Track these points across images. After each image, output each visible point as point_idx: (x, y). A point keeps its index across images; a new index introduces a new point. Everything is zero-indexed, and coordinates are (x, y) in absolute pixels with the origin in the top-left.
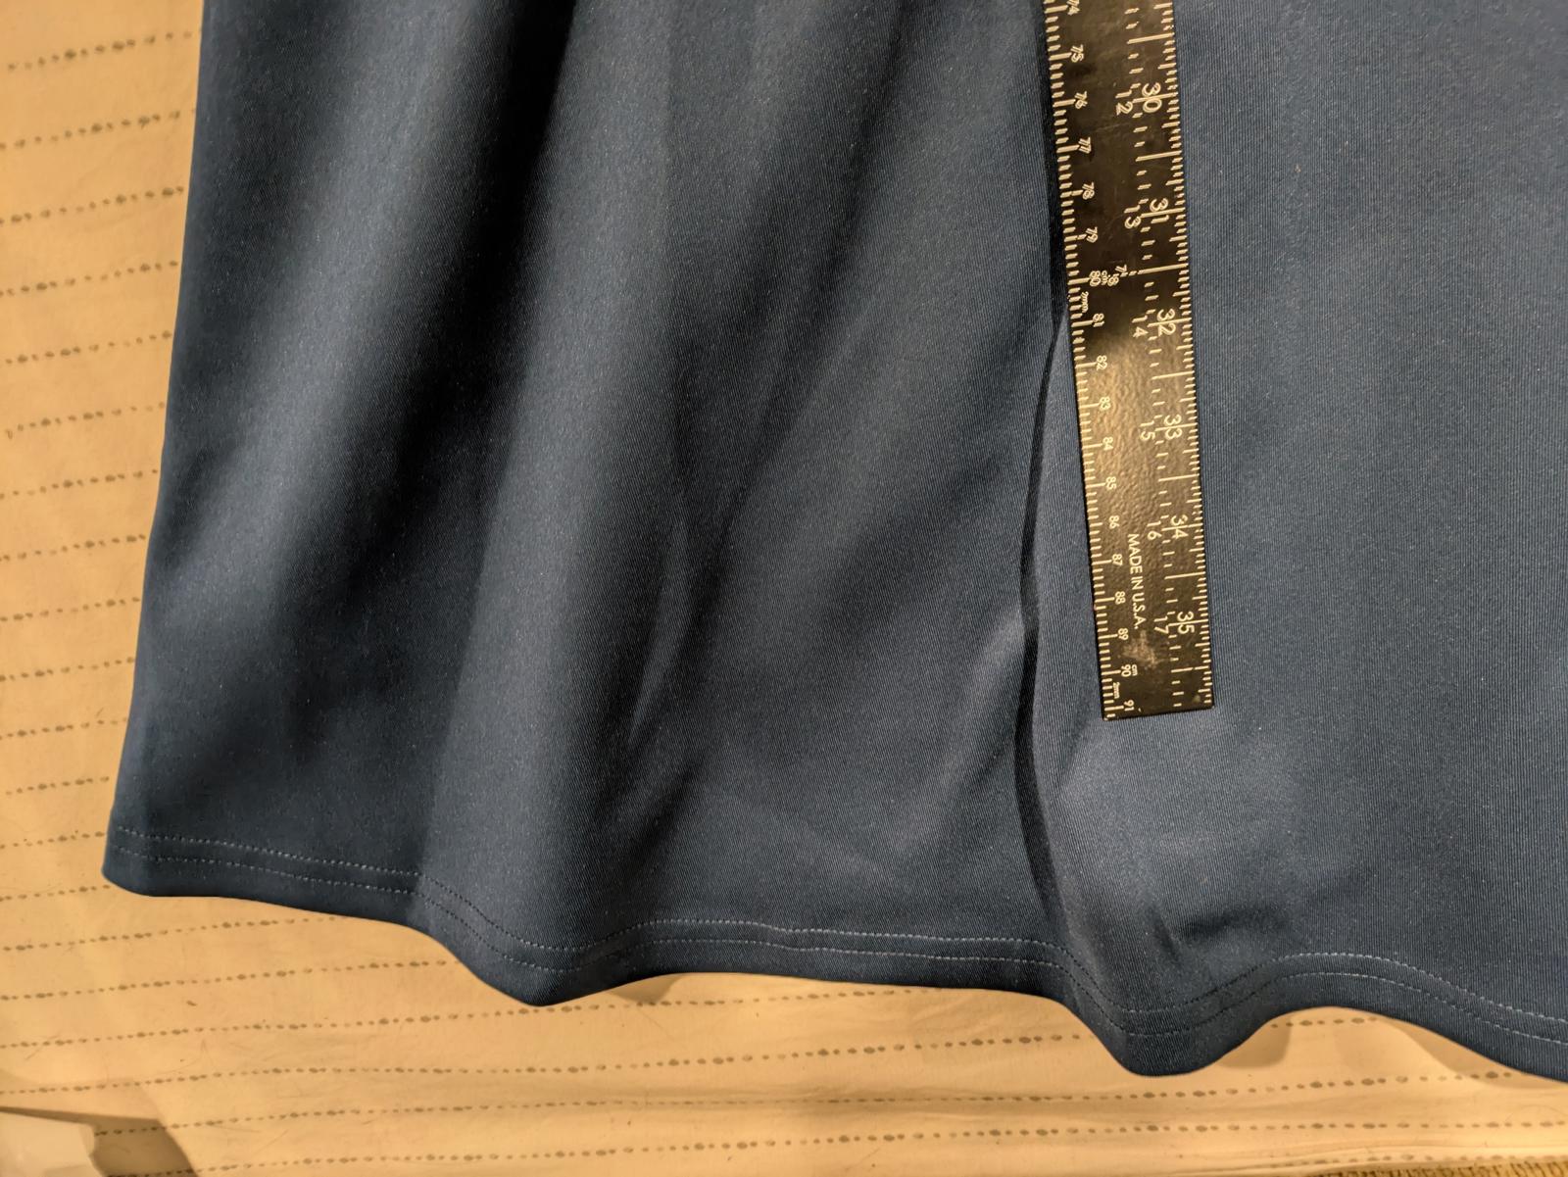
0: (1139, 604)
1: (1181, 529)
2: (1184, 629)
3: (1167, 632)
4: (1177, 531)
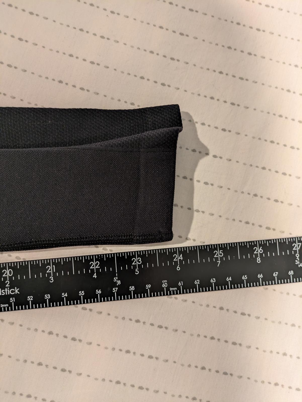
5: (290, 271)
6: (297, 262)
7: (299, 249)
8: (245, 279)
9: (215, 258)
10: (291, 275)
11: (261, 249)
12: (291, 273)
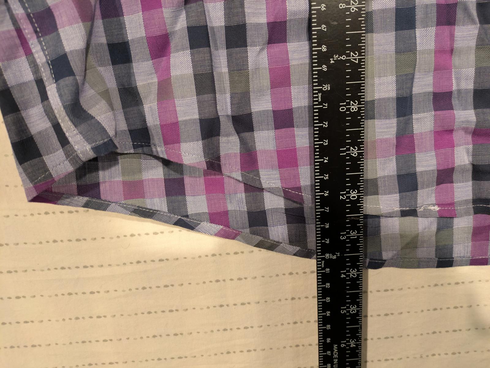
1: (354, 344)
4: (352, 344)
5: (326, 47)
6: (336, 57)
7: (351, 60)
10: (321, 48)
11: (355, 10)
12: (324, 48)
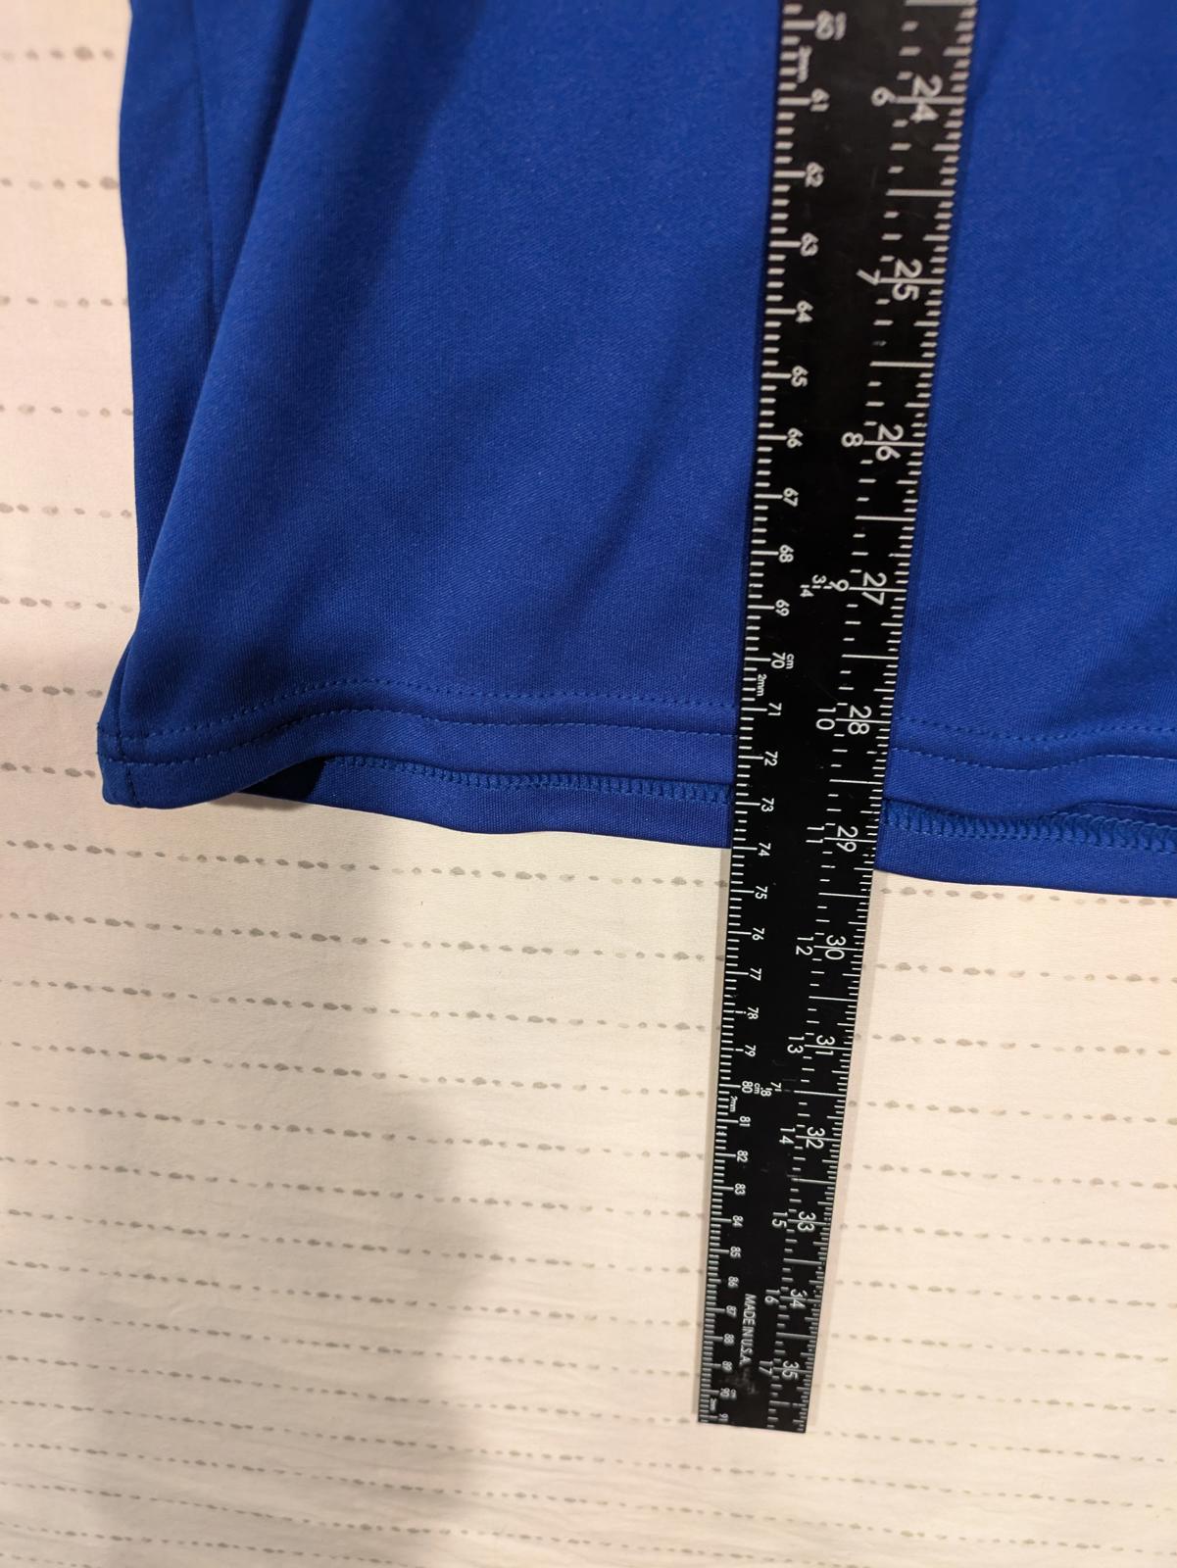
0: (746, 1348)
1: (803, 1303)
2: (788, 1373)
3: (770, 1372)
4: (795, 1301)
5: (792, 550)
6: (818, 581)
7: (865, 594)
8: (792, 377)
9: (892, 265)
10: (776, 553)
11: (892, 457)
12: (786, 554)
